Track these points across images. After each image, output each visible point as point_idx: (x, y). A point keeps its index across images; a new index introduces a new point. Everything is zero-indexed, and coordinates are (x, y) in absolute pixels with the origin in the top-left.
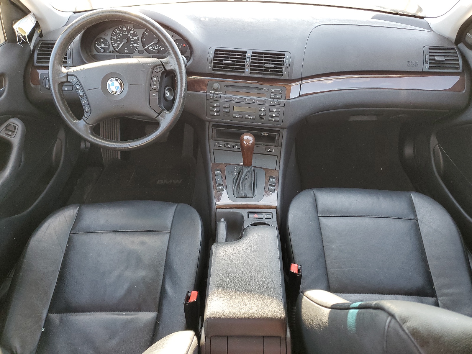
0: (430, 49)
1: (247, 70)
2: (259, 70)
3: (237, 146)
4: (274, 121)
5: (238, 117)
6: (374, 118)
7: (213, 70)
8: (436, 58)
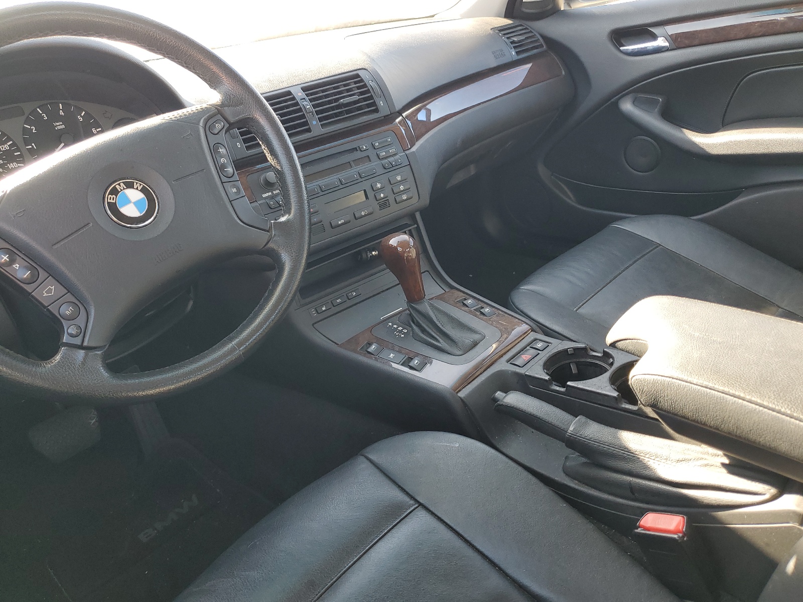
0: (500, 31)
1: (314, 123)
2: (336, 115)
3: (353, 291)
4: (406, 200)
5: (342, 221)
6: (472, 170)
7: (248, 148)
8: (515, 39)
